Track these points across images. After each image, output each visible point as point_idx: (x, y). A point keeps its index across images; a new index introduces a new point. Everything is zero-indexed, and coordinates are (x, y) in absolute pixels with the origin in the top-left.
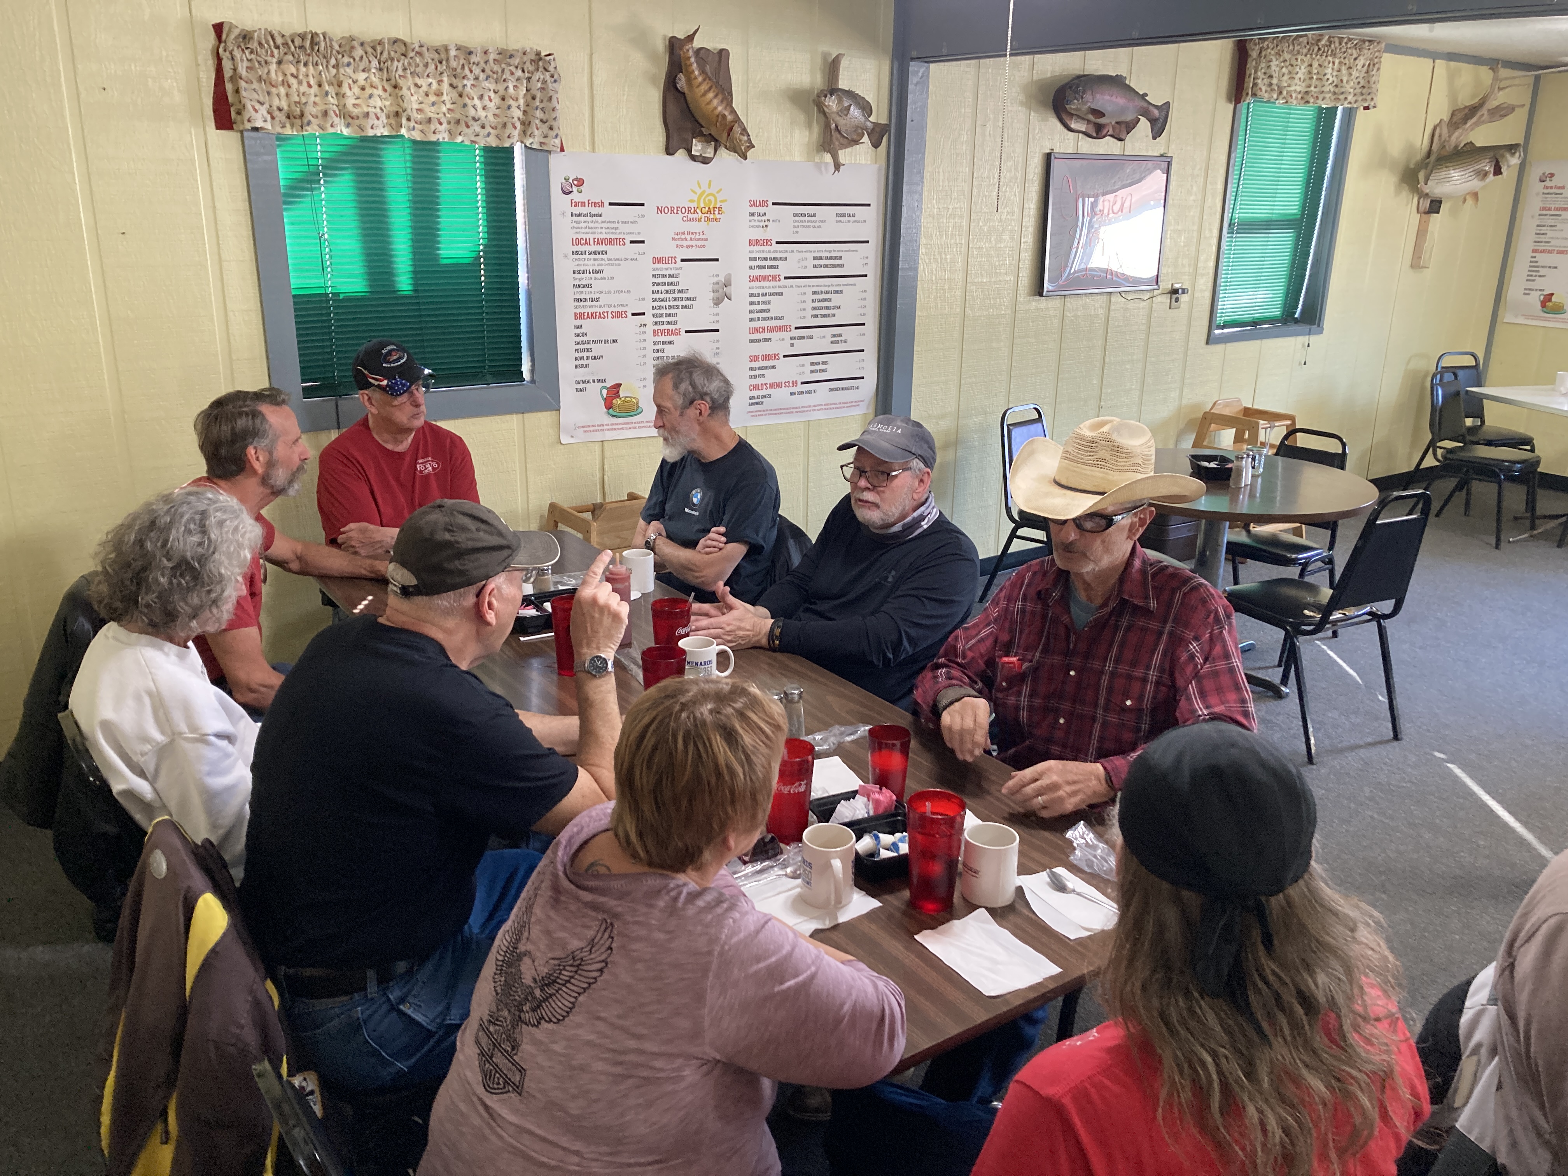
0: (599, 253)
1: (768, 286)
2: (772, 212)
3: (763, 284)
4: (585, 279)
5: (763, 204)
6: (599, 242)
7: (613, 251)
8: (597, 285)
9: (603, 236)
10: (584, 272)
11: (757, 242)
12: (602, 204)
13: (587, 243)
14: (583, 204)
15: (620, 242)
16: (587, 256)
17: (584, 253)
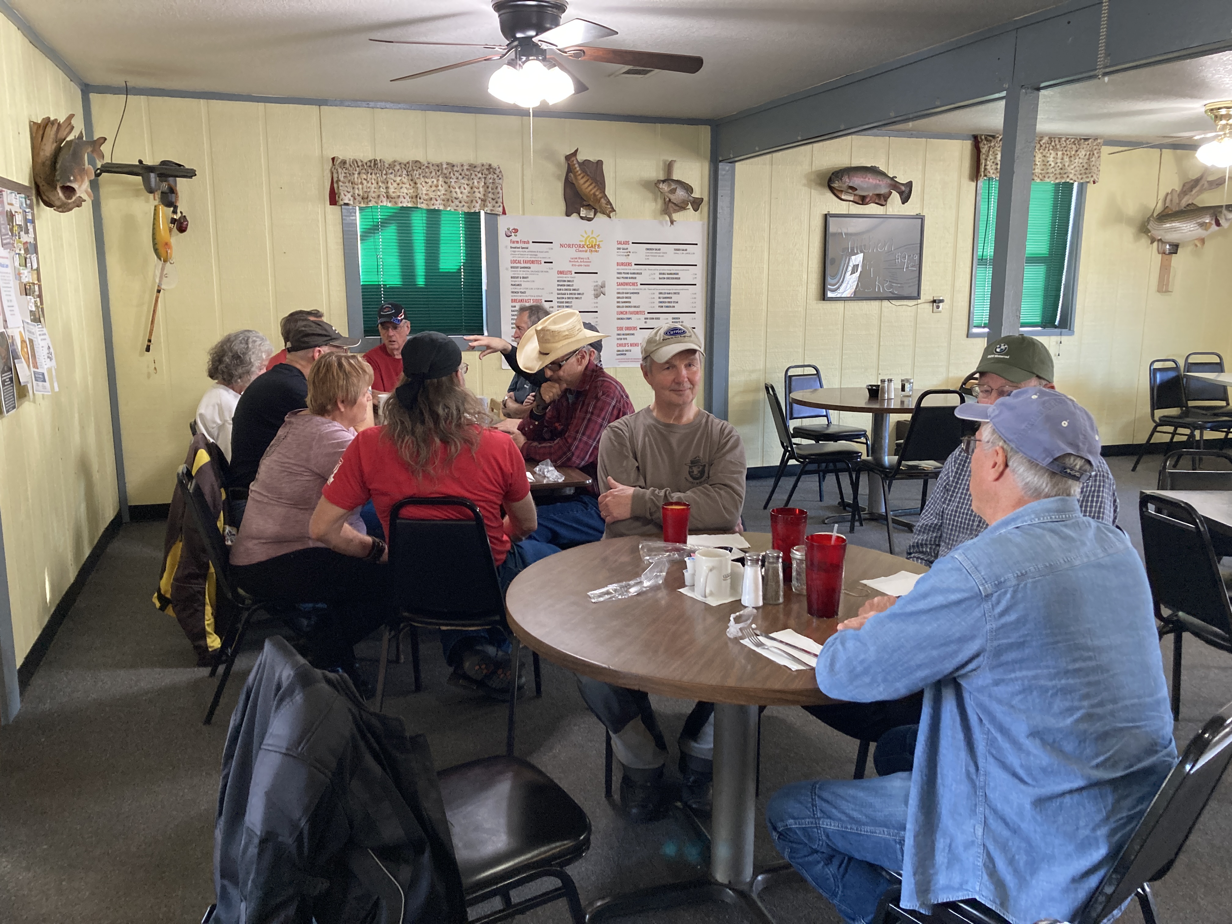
0: (526, 268)
1: (630, 289)
2: (631, 247)
3: (626, 287)
4: (518, 281)
5: (627, 243)
6: (526, 262)
7: (534, 267)
8: (524, 285)
9: (529, 259)
10: (517, 277)
11: (622, 264)
12: (528, 242)
13: (519, 262)
14: (517, 242)
15: (539, 262)
16: (519, 269)
17: (517, 267)
